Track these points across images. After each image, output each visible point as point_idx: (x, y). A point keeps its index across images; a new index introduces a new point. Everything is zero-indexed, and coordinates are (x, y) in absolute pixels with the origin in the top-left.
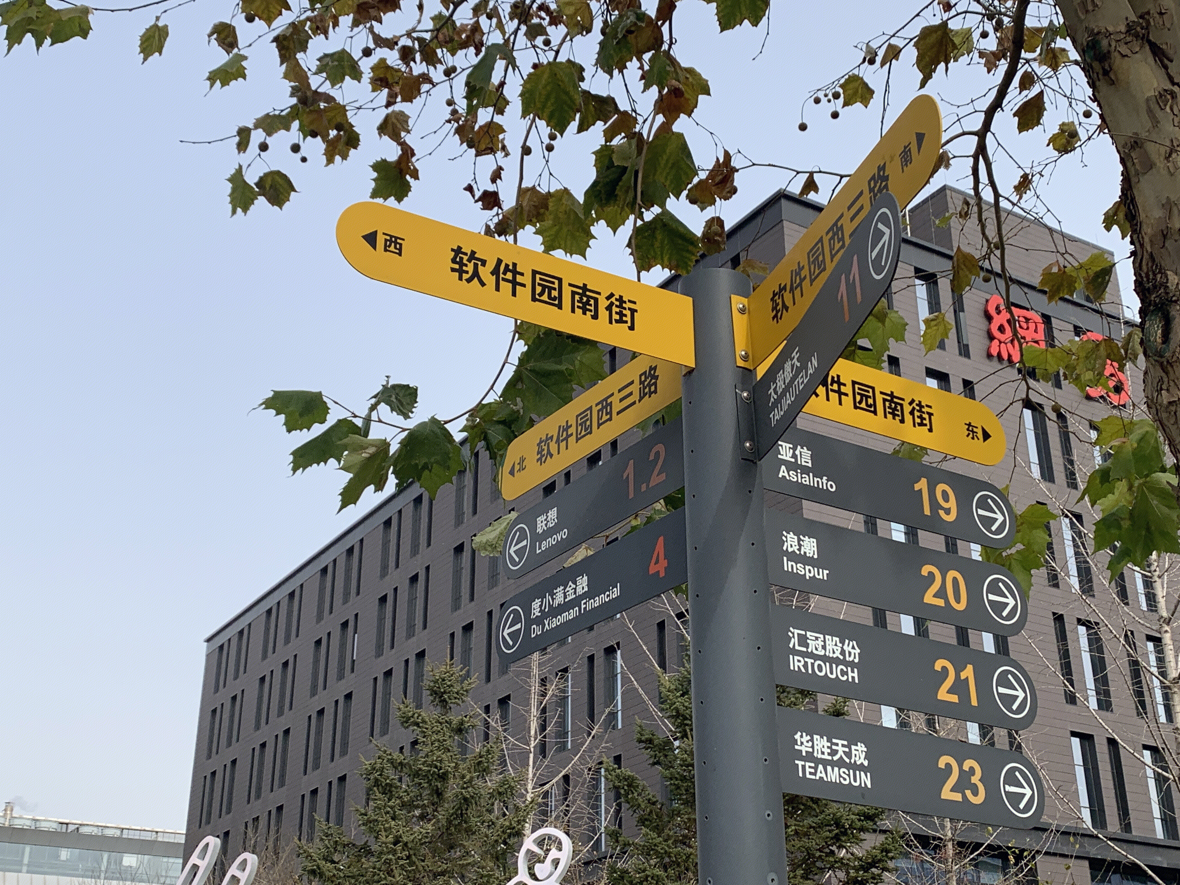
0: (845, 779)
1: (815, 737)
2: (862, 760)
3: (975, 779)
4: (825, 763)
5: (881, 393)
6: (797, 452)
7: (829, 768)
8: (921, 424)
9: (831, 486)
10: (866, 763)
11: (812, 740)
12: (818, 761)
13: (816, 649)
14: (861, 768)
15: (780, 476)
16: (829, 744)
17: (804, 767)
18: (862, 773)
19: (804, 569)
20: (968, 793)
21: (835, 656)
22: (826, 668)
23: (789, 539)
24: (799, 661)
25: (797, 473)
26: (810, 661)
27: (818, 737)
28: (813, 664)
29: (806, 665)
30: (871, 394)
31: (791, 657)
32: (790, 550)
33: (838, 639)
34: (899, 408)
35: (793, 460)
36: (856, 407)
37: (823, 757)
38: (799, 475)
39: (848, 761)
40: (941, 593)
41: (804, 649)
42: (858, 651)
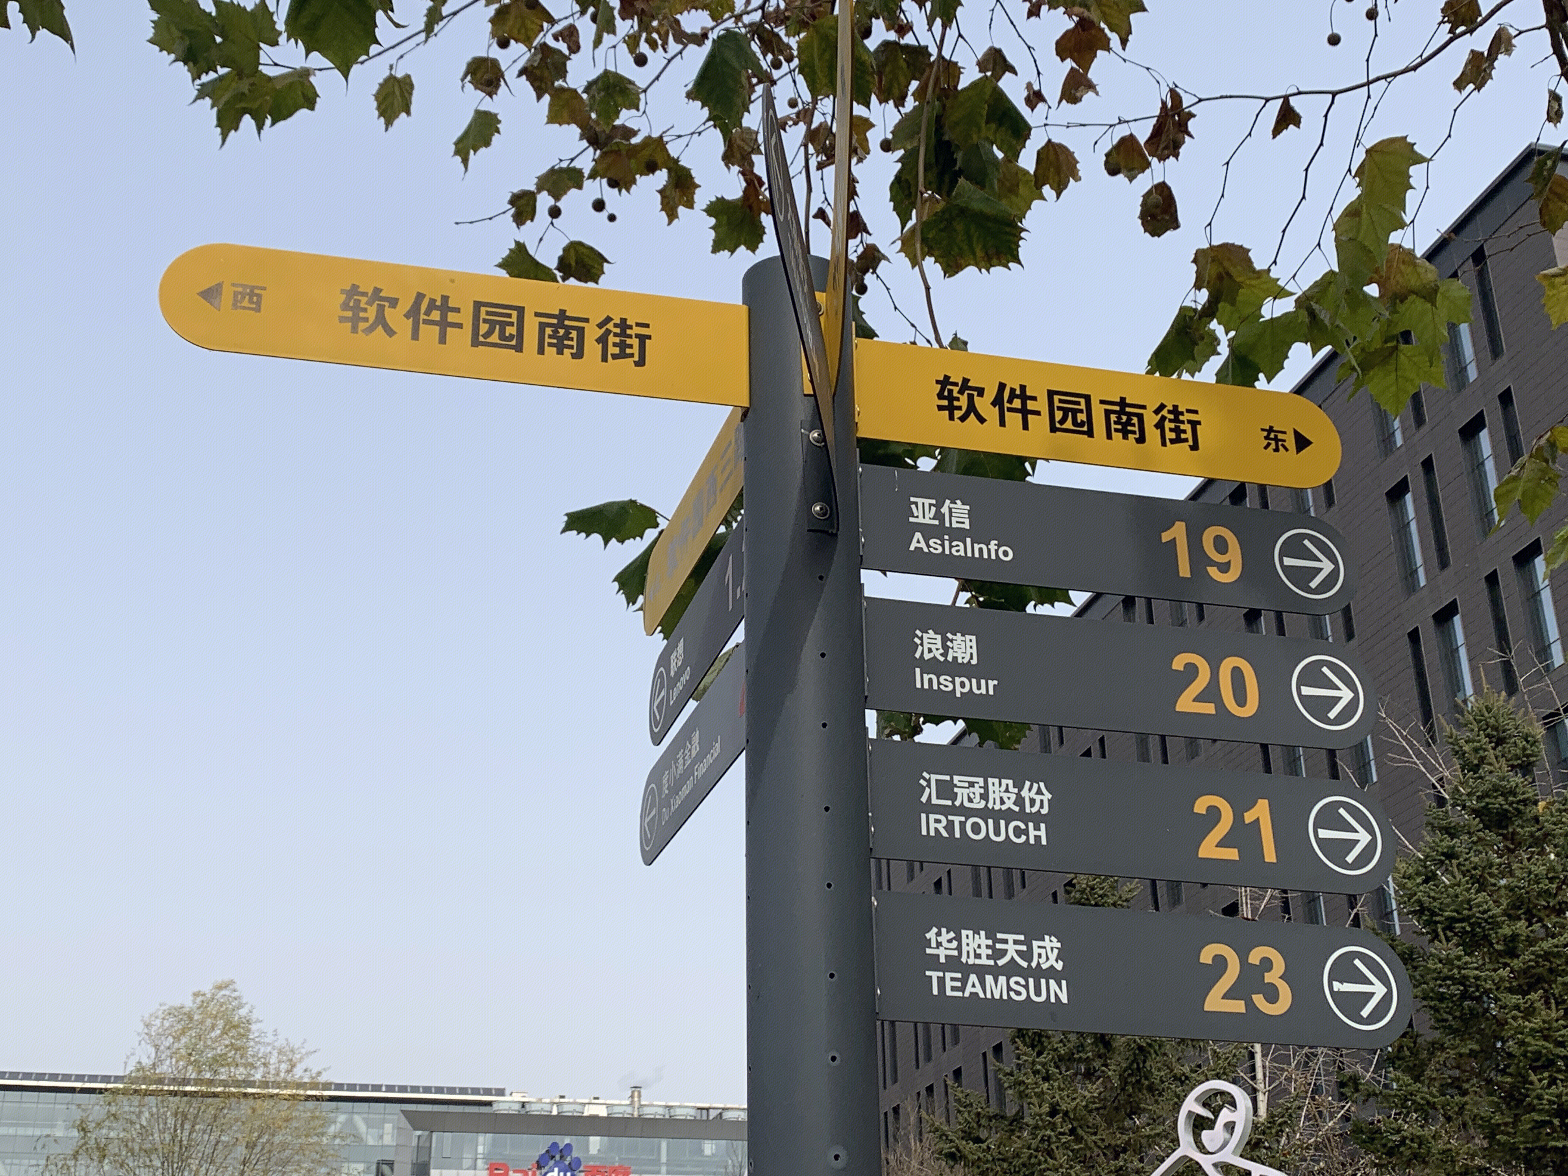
0: (1018, 993)
1: (964, 933)
2: (1052, 961)
3: (1272, 977)
4: (981, 971)
5: (1102, 402)
6: (945, 510)
7: (989, 979)
8: (1177, 440)
9: (1006, 554)
10: (1059, 966)
11: (958, 938)
12: (966, 970)
13: (970, 800)
14: (1051, 973)
15: (912, 548)
16: (990, 942)
17: (942, 981)
18: (1052, 982)
19: (953, 682)
20: (1259, 1000)
21: (1004, 807)
22: (987, 828)
23: (925, 641)
24: (938, 821)
25: (943, 541)
26: (957, 820)
27: (970, 933)
28: (963, 825)
29: (950, 826)
30: (1083, 406)
31: (923, 816)
32: (927, 656)
33: (1010, 782)
34: (1135, 420)
35: (936, 522)
36: (1053, 429)
37: (978, 962)
38: (947, 543)
39: (1024, 964)
40: (1211, 693)
41: (949, 803)
42: (1047, 796)
